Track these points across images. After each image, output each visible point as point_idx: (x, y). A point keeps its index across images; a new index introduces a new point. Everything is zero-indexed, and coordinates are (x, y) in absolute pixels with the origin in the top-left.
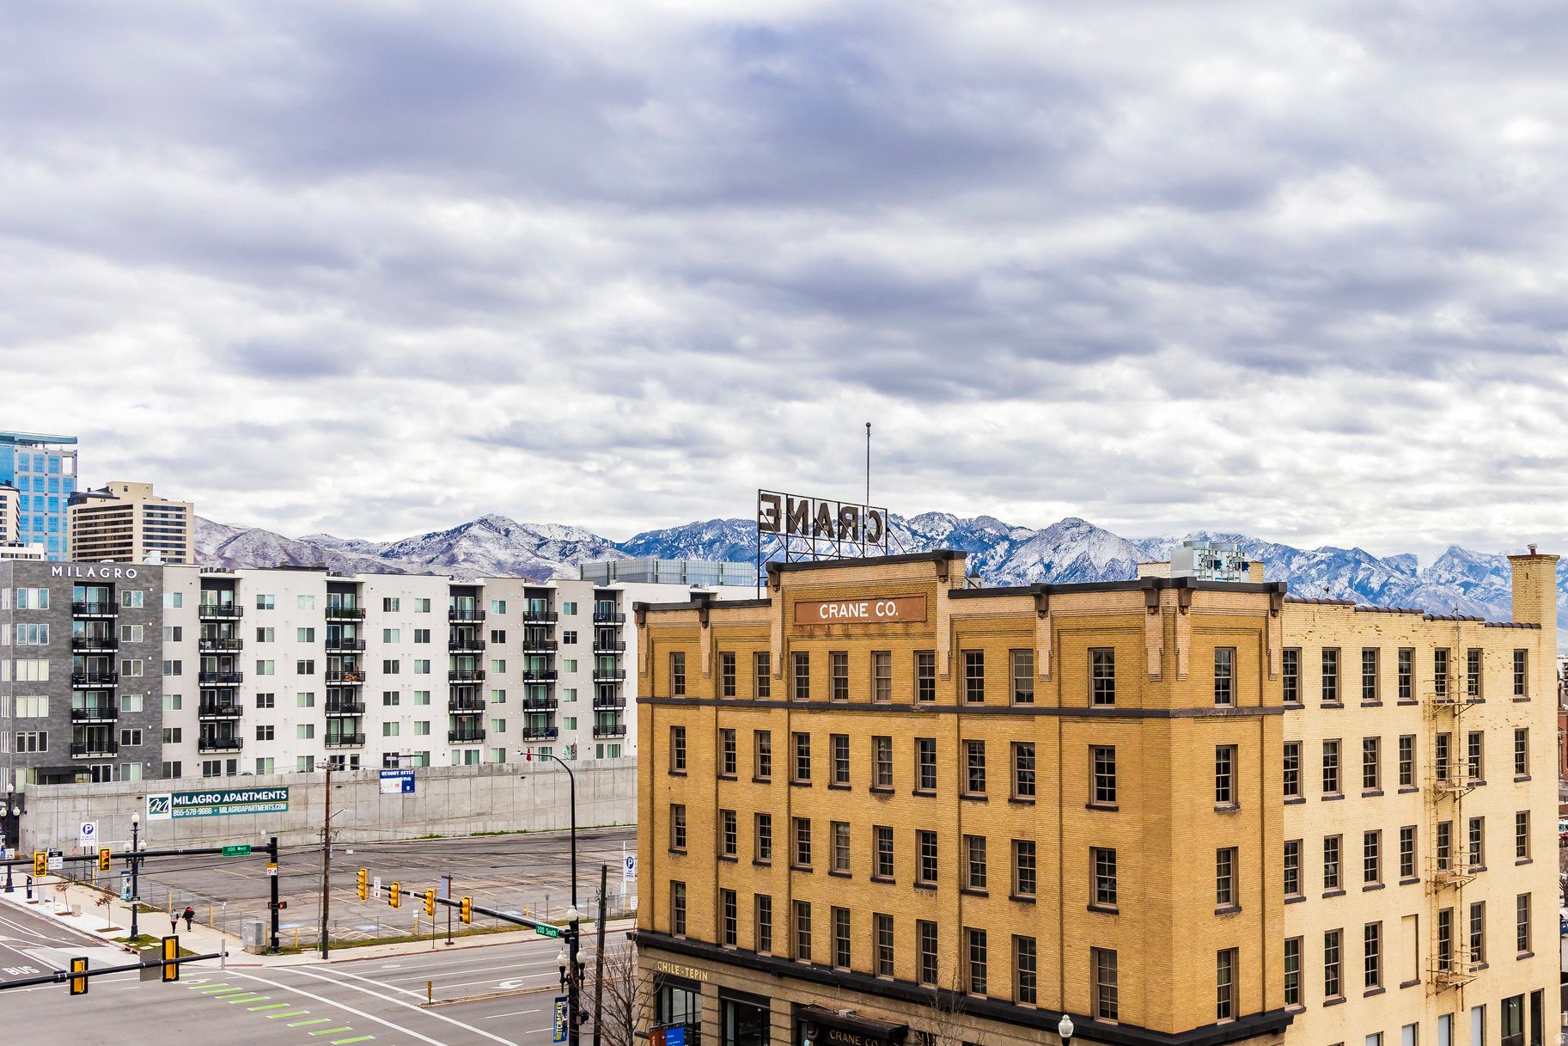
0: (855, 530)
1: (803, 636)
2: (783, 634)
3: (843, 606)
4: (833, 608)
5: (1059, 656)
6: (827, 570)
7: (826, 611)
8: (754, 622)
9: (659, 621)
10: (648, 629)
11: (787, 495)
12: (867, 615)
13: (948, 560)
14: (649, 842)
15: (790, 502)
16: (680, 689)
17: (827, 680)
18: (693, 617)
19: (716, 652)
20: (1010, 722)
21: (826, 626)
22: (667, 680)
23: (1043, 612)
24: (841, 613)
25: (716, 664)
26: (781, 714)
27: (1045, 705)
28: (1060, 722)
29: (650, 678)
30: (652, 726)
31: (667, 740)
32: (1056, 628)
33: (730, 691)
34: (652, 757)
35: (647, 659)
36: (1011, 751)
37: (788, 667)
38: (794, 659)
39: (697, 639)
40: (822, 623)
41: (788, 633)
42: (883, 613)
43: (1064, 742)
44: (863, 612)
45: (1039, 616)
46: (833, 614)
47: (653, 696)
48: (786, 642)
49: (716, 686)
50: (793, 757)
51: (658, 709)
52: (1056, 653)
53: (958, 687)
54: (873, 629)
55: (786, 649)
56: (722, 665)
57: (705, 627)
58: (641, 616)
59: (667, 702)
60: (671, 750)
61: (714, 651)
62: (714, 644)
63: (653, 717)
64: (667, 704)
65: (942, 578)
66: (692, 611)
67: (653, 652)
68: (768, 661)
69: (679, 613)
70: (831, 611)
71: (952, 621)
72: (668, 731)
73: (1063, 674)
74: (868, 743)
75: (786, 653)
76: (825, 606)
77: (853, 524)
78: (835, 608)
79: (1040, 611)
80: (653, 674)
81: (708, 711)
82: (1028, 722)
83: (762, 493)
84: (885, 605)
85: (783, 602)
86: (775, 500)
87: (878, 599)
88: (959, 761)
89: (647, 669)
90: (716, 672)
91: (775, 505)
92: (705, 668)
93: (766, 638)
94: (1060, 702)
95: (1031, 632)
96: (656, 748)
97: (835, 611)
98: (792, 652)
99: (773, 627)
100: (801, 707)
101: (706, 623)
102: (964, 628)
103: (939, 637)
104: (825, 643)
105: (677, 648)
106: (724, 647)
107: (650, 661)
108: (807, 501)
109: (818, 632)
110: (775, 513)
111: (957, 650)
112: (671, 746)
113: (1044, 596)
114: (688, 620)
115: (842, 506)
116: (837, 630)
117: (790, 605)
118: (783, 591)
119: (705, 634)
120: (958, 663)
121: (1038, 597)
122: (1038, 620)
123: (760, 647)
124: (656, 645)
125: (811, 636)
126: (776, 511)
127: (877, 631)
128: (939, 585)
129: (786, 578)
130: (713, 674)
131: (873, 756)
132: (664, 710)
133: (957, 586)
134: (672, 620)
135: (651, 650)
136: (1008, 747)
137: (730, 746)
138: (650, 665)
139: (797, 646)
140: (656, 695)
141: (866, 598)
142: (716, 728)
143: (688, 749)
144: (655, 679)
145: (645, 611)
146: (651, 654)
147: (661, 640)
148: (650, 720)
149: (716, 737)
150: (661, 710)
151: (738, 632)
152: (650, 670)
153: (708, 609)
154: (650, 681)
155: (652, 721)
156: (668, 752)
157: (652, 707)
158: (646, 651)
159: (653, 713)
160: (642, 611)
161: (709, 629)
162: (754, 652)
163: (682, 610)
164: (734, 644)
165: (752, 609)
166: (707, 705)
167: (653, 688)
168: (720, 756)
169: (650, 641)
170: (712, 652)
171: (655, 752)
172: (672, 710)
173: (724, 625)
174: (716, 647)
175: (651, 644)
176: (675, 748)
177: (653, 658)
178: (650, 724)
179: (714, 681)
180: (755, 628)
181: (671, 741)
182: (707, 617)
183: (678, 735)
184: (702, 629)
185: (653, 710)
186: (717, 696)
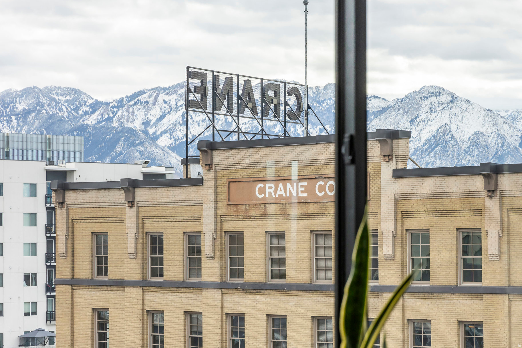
0: (277, 107)
1: (237, 216)
2: (216, 213)
3: (281, 186)
4: (270, 188)
5: (509, 235)
6: (264, 149)
7: (262, 191)
8: (184, 201)
9: (80, 200)
10: (68, 208)
11: (213, 72)
12: (306, 195)
13: (392, 139)
15: (216, 79)
16: (102, 270)
17: (263, 260)
18: (120, 196)
19: (143, 232)
20: (457, 301)
21: (262, 206)
22: (88, 261)
23: (492, 192)
24: (279, 193)
25: (143, 245)
26: (215, 295)
27: (495, 283)
28: (510, 300)
29: (69, 258)
30: (72, 308)
31: (88, 322)
32: (506, 207)
33: (158, 272)
34: (73, 339)
35: (67, 239)
36: (458, 329)
37: (221, 247)
38: (227, 239)
39: (121, 220)
40: (258, 202)
41: (221, 212)
42: (323, 193)
43: (513, 321)
44: (302, 192)
45: (488, 196)
46: (270, 193)
47: (73, 278)
48: (219, 221)
49: (143, 266)
50: (226, 338)
51: (78, 291)
52: (506, 233)
53: (403, 267)
54: (312, 209)
55: (219, 229)
56: (149, 245)
57: (131, 207)
58: (61, 196)
59: (89, 284)
60: (92, 333)
61: (141, 231)
62: (141, 222)
63: (72, 298)
64: (89, 286)
65: (386, 158)
66: (116, 191)
67: (73, 232)
68: (199, 241)
69: (102, 192)
70: (268, 190)
71: (397, 200)
72: (90, 313)
73: (512, 253)
74: (308, 323)
75: (219, 233)
76: (261, 185)
77: (275, 101)
78: (271, 188)
79: (489, 191)
80: (73, 255)
81: (135, 293)
82: (477, 301)
83: (190, 70)
84: (325, 184)
85: (216, 181)
86: (201, 76)
87: (317, 178)
88: (404, 341)
89: (67, 251)
90: (143, 253)
91: (202, 82)
92: (131, 248)
93: (198, 218)
94: (509, 281)
95: (479, 212)
96: (76, 331)
97: (272, 191)
98: (225, 232)
99: (205, 207)
100: (235, 287)
101: (131, 203)
102: (409, 208)
103: (382, 216)
104: (261, 223)
105: (99, 228)
106: (151, 227)
107: (70, 242)
108: (232, 78)
109: (253, 211)
110: (202, 90)
111: (402, 230)
112: (92, 329)
113: (494, 176)
114: (112, 200)
115: (265, 82)
116: (272, 210)
117: (223, 184)
118: (216, 170)
119: (130, 214)
120: (402, 243)
121: (487, 177)
122: (487, 200)
123: (192, 227)
124: (76, 225)
125: (246, 216)
126: (202, 88)
127: (317, 211)
128: (383, 164)
129: (218, 157)
130: (140, 254)
131: (312, 336)
132: (85, 292)
133: (401, 166)
134: (94, 200)
135: (70, 229)
136: (456, 325)
137: (158, 329)
138: (70, 246)
139: (231, 226)
140: (76, 276)
141: (305, 177)
142: (143, 309)
143: (110, 333)
144: (76, 260)
145: (64, 190)
146: (70, 234)
147: (83, 220)
148: (70, 303)
149: (143, 319)
150: (82, 292)
151: (167, 212)
152: (70, 251)
153: (134, 188)
154: (70, 262)
155: (72, 304)
156: (89, 335)
157: (72, 289)
158: (65, 231)
159: (72, 295)
160: (62, 191)
161: (135, 208)
162: (184, 233)
163: (105, 189)
164: (161, 224)
165: (182, 189)
166: (133, 286)
167: (73, 269)
168: (147, 338)
169: (70, 222)
170: (138, 232)
171: (76, 335)
172: (94, 292)
173: (151, 205)
174: (143, 226)
175: (71, 224)
176: (96, 331)
177: (73, 239)
178: (70, 306)
179: (140, 262)
180: (185, 207)
181: (92, 324)
182: (134, 197)
183: (100, 317)
184: (128, 208)
185: (72, 292)
186: (143, 277)
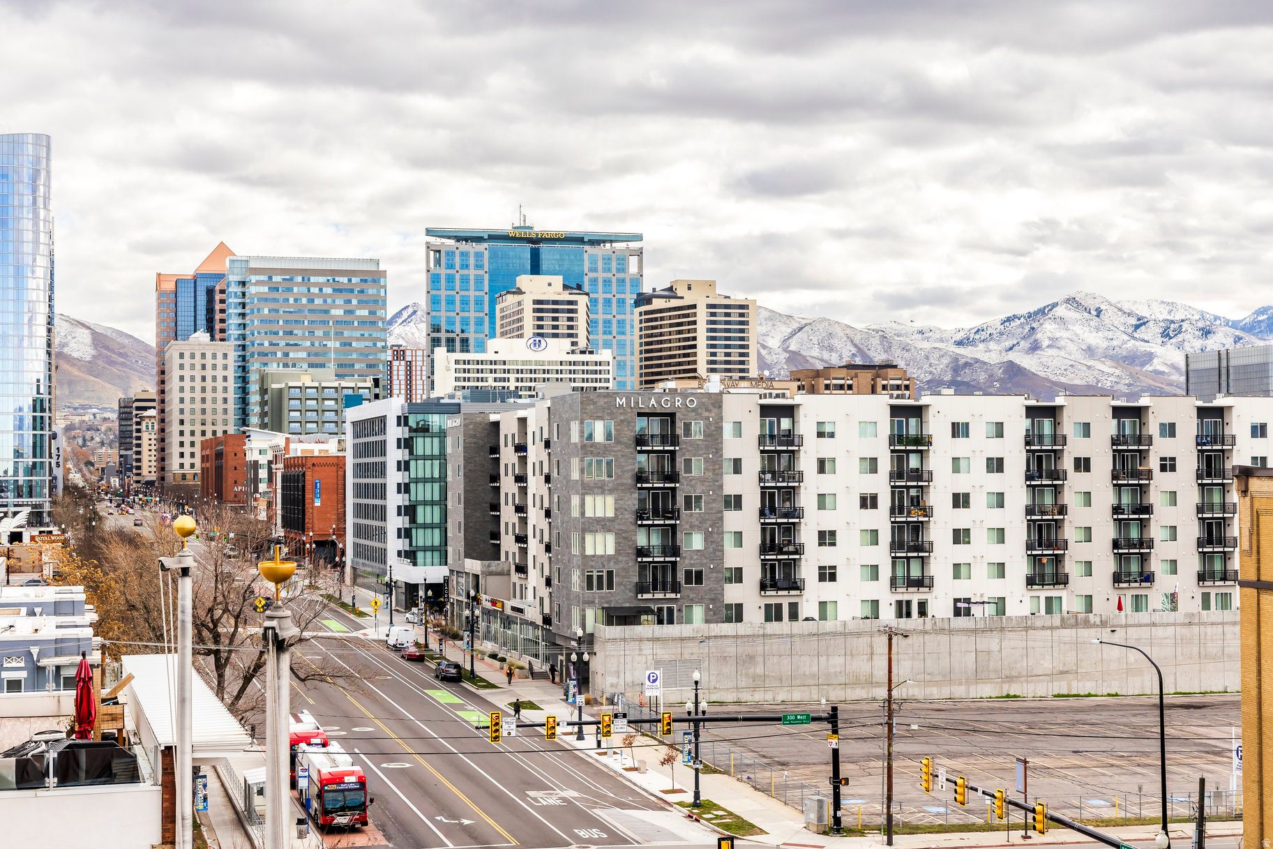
9: (1265, 489)
10: (1252, 498)
14: (1256, 756)
29: (1254, 557)
30: (1259, 615)
34: (1259, 652)
35: (1251, 534)
47: (1259, 580)
51: (1265, 596)
58: (1243, 483)
63: (1259, 604)
67: (1258, 526)
80: (1258, 552)
89: (1251, 548)
96: (1263, 643)
107: (1255, 537)
124: (1262, 518)
135: (1255, 523)
138: (1254, 542)
140: (1263, 578)
144: (1262, 559)
145: (1248, 477)
146: (1255, 528)
147: (1268, 513)
148: (1255, 609)
152: (1255, 548)
154: (1255, 561)
155: (1259, 610)
157: (1258, 592)
158: (1249, 525)
159: (1258, 600)
160: (1244, 477)
167: (1259, 569)
169: (1255, 513)
171: (1263, 648)
175: (1256, 517)
177: (1258, 534)
178: (1255, 613)
185: (1258, 597)
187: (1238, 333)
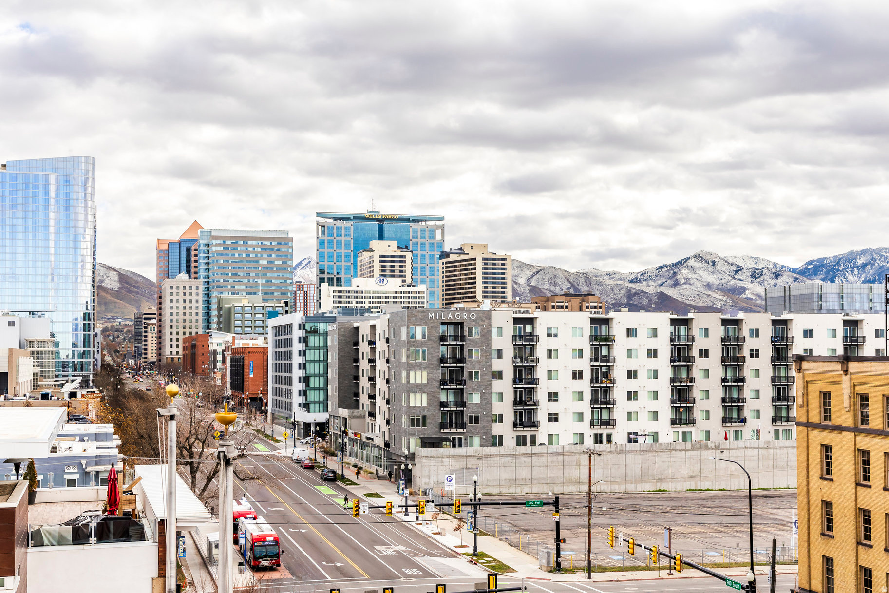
8: (882, 373)
9: (811, 368)
10: (804, 373)
14: (806, 526)
16: (828, 418)
18: (837, 367)
19: (854, 393)
22: (818, 411)
25: (854, 402)
29: (805, 408)
30: (808, 443)
31: (818, 454)
33: (865, 422)
34: (808, 465)
35: (803, 395)
39: (839, 383)
47: (808, 422)
49: (855, 417)
51: (812, 431)
56: (859, 402)
57: (846, 375)
58: (799, 364)
59: (818, 427)
60: (821, 461)
62: (853, 386)
63: (808, 436)
66: (835, 363)
67: (807, 390)
69: (826, 363)
72: (819, 447)
80: (807, 406)
81: (849, 436)
89: (803, 403)
90: (854, 408)
92: (846, 404)
96: (810, 459)
101: (846, 372)
105: (825, 388)
106: (860, 389)
107: (805, 397)
112: (821, 459)
114: (833, 369)
119: (845, 379)
124: (809, 385)
130: (852, 409)
132: (816, 432)
134: (821, 368)
135: (806, 388)
137: (866, 462)
138: (805, 399)
140: (810, 421)
142: (855, 448)
143: (834, 462)
144: (809, 410)
145: (801, 361)
146: (806, 391)
147: (813, 382)
148: (806, 439)
149: (855, 455)
150: (814, 432)
151: (871, 379)
152: (805, 403)
153: (848, 361)
154: (806, 411)
155: (808, 440)
156: (819, 463)
157: (807, 429)
158: (802, 389)
159: (808, 434)
160: (799, 361)
161: (848, 376)
162: (883, 395)
163: (828, 361)
164: (867, 388)
165: (881, 363)
166: (848, 431)
167: (808, 416)
168: (858, 469)
169: (805, 383)
170: (851, 393)
171: (810, 462)
172: (822, 433)
173: (860, 374)
174: (854, 389)
175: (806, 385)
176: (824, 460)
177: (807, 394)
178: (806, 441)
179: (852, 414)
180: (883, 377)
181: (821, 455)
182: (847, 367)
183: (826, 451)
184: (843, 375)
185: (807, 432)
186: (855, 425)
187: (796, 275)
